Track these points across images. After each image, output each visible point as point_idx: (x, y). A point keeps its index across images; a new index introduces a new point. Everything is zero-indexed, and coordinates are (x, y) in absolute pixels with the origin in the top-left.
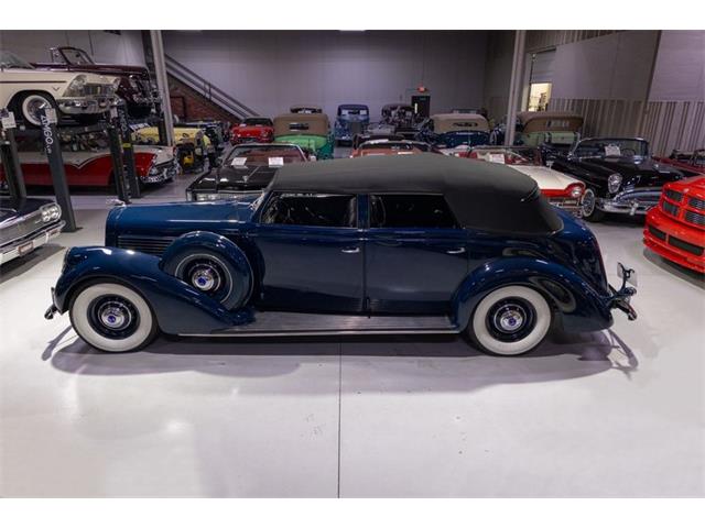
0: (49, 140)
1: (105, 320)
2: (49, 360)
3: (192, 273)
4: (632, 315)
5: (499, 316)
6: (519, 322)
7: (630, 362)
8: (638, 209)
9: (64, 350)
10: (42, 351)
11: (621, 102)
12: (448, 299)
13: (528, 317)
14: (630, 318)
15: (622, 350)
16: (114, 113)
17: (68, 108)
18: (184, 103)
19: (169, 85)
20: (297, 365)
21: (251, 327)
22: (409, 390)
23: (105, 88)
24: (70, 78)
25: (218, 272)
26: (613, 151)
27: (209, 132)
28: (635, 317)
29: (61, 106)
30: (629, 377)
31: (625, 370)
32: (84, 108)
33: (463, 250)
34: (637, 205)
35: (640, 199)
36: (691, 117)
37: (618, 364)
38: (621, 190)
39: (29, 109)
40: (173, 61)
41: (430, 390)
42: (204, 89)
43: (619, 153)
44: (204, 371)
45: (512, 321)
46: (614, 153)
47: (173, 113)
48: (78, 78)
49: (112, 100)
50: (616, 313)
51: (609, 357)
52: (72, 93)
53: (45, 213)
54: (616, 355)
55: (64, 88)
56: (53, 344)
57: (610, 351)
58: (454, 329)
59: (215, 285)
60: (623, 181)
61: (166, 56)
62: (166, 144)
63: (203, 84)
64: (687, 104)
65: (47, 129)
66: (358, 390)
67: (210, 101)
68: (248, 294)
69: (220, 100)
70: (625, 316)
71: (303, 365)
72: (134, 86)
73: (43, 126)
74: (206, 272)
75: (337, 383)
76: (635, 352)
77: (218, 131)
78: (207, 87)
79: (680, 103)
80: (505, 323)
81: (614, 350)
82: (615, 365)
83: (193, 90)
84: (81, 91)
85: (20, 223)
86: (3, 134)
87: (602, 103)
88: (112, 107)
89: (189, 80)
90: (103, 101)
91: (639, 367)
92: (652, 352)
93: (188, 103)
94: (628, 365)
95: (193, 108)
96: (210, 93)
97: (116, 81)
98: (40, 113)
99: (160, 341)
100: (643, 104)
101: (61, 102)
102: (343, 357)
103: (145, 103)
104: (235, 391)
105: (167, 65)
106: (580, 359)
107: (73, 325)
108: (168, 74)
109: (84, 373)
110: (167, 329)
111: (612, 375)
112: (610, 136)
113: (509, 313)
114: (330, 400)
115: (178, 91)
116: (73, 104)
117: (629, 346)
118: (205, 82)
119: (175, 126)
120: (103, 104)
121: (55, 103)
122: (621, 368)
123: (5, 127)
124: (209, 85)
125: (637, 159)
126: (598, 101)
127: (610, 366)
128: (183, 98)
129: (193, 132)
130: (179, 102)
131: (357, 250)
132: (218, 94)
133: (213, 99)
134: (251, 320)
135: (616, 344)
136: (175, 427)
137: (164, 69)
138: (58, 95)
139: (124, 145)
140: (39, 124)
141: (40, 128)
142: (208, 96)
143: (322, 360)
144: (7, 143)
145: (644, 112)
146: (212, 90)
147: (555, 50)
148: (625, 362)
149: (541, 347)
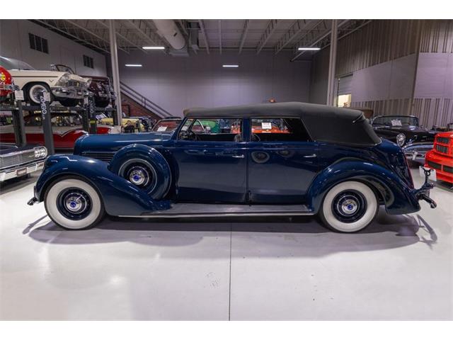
0: (44, 112)
1: (69, 206)
2: (28, 234)
3: (130, 173)
4: (433, 205)
5: (341, 204)
6: (355, 208)
7: (432, 238)
8: (418, 156)
9: (39, 229)
10: (23, 229)
11: (396, 101)
12: (304, 194)
13: (361, 205)
14: (432, 207)
15: (426, 229)
16: (86, 101)
17: (58, 93)
18: (129, 109)
19: (122, 99)
20: (201, 238)
21: (168, 211)
22: (278, 256)
23: (82, 84)
24: (60, 74)
25: (148, 173)
26: (396, 123)
27: (144, 122)
28: (436, 206)
29: (54, 91)
30: (431, 248)
31: (428, 243)
32: (68, 94)
33: (314, 155)
34: (416, 153)
35: (418, 150)
36: (441, 108)
37: (423, 238)
38: (405, 144)
39: (34, 93)
40: (124, 85)
41: (292, 256)
42: (142, 101)
43: (401, 124)
44: (136, 242)
45: (350, 207)
46: (398, 124)
47: (123, 112)
48: (65, 75)
49: (85, 91)
50: (422, 203)
51: (417, 233)
52: (61, 83)
53: (36, 152)
54: (422, 233)
55: (56, 80)
56: (32, 226)
57: (418, 230)
58: (310, 212)
59: (145, 182)
60: (406, 139)
61: (120, 82)
62: (117, 125)
63: (140, 98)
64: (438, 100)
65: (44, 105)
66: (243, 256)
67: (144, 107)
68: (167, 190)
69: (151, 107)
70: (428, 205)
71: (205, 238)
72: (100, 87)
73: (41, 103)
74: (140, 172)
75: (229, 250)
76: (435, 230)
77: (149, 122)
78: (143, 99)
79: (433, 99)
80: (345, 209)
81: (420, 229)
82: (421, 239)
83: (135, 101)
84: (67, 84)
85: (19, 155)
86: (15, 103)
87: (384, 102)
88: (85, 96)
89: (133, 95)
90: (80, 91)
91: (438, 241)
92: (447, 231)
93: (132, 108)
94: (431, 239)
95: (134, 111)
96: (145, 103)
97: (88, 81)
98: (40, 95)
99: (106, 221)
100: (410, 100)
101: (53, 89)
102: (233, 232)
103: (105, 98)
104: (158, 256)
105: (121, 87)
106: (397, 235)
107: (49, 214)
108: (121, 92)
109: (54, 242)
110: (111, 212)
111: (419, 246)
112: (391, 114)
113: (348, 202)
114: (224, 263)
115: (126, 102)
116: (61, 91)
117: (431, 226)
118: (143, 97)
119: (123, 118)
120: (80, 93)
121: (49, 89)
122: (425, 241)
123: (17, 99)
124: (145, 99)
125: (412, 128)
126: (382, 101)
127: (418, 240)
128: (128, 105)
129: (134, 120)
130: (126, 108)
131: (243, 156)
132: (150, 104)
133: (147, 107)
134: (169, 207)
135: (422, 224)
136: (116, 281)
137: (119, 90)
138: (52, 85)
139: (91, 122)
140: (39, 102)
141: (39, 105)
142: (143, 105)
143: (217, 235)
144: (17, 109)
145: (412, 105)
146: (147, 102)
147: (352, 75)
148: (428, 237)
149: (370, 226)
